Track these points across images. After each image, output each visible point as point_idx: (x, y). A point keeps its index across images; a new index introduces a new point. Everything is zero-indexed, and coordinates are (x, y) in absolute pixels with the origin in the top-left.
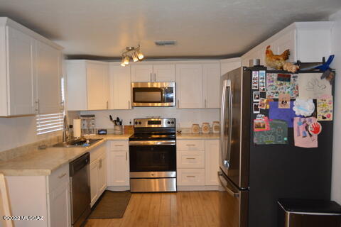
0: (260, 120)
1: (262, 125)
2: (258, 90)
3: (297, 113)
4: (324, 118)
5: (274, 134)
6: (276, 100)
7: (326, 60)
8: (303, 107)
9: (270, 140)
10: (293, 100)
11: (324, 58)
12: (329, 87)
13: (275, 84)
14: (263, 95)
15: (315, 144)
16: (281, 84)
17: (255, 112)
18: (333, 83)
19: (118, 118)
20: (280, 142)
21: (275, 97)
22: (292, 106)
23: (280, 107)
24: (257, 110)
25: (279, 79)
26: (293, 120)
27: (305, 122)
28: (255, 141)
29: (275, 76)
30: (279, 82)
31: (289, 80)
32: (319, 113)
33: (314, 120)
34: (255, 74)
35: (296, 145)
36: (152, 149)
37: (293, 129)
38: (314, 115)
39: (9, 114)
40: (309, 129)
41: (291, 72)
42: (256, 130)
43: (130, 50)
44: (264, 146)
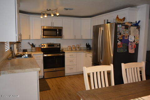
0: (119, 43)
1: (120, 45)
2: (119, 32)
3: (130, 41)
4: (137, 43)
5: (123, 49)
6: (124, 36)
7: (137, 22)
8: (131, 39)
9: (122, 51)
10: (129, 36)
11: (136, 21)
12: (138, 32)
13: (124, 30)
14: (120, 34)
15: (134, 52)
16: (126, 30)
17: (118, 40)
18: (139, 31)
19: (33, 44)
20: (125, 51)
21: (124, 35)
22: (128, 38)
23: (125, 39)
24: (118, 39)
25: (125, 28)
26: (128, 43)
27: (131, 44)
28: (118, 51)
29: (124, 27)
30: (125, 29)
31: (128, 29)
32: (135, 41)
33: (134, 43)
34: (118, 26)
35: (129, 52)
36: (54, 58)
37: (128, 46)
38: (134, 41)
39: (17, 41)
40: (133, 46)
41: (129, 26)
42: (118, 47)
43: (48, 10)
44: (120, 53)
